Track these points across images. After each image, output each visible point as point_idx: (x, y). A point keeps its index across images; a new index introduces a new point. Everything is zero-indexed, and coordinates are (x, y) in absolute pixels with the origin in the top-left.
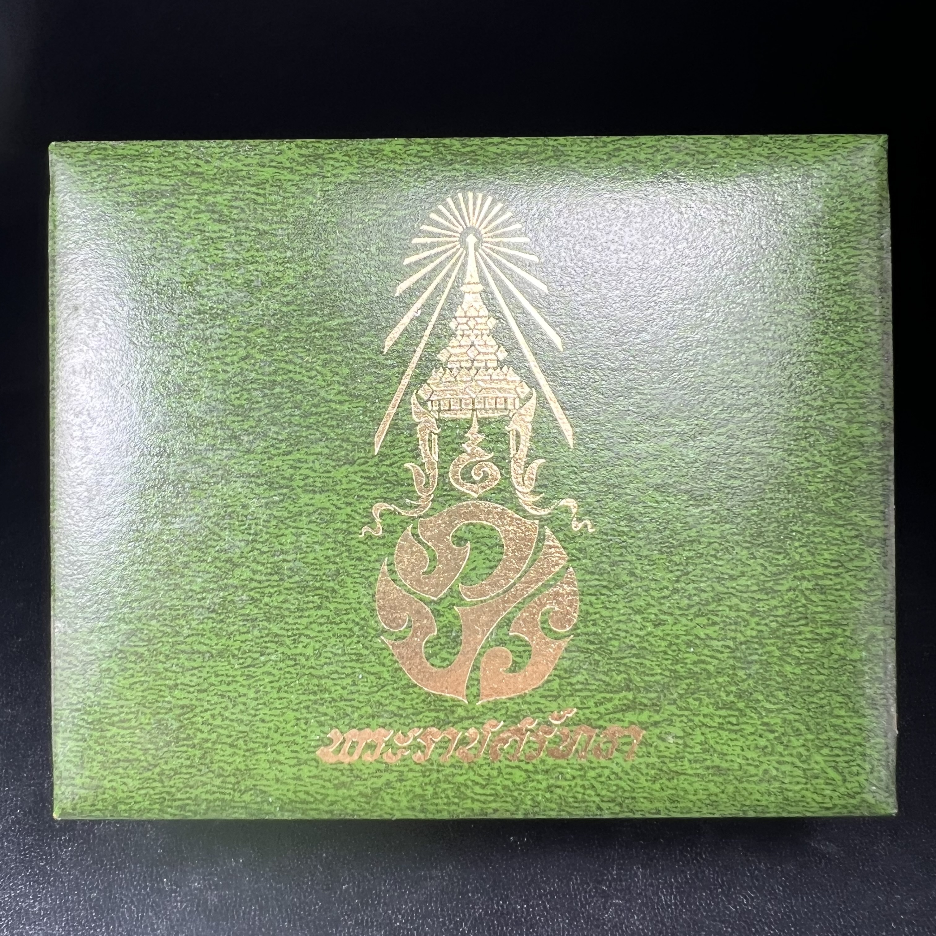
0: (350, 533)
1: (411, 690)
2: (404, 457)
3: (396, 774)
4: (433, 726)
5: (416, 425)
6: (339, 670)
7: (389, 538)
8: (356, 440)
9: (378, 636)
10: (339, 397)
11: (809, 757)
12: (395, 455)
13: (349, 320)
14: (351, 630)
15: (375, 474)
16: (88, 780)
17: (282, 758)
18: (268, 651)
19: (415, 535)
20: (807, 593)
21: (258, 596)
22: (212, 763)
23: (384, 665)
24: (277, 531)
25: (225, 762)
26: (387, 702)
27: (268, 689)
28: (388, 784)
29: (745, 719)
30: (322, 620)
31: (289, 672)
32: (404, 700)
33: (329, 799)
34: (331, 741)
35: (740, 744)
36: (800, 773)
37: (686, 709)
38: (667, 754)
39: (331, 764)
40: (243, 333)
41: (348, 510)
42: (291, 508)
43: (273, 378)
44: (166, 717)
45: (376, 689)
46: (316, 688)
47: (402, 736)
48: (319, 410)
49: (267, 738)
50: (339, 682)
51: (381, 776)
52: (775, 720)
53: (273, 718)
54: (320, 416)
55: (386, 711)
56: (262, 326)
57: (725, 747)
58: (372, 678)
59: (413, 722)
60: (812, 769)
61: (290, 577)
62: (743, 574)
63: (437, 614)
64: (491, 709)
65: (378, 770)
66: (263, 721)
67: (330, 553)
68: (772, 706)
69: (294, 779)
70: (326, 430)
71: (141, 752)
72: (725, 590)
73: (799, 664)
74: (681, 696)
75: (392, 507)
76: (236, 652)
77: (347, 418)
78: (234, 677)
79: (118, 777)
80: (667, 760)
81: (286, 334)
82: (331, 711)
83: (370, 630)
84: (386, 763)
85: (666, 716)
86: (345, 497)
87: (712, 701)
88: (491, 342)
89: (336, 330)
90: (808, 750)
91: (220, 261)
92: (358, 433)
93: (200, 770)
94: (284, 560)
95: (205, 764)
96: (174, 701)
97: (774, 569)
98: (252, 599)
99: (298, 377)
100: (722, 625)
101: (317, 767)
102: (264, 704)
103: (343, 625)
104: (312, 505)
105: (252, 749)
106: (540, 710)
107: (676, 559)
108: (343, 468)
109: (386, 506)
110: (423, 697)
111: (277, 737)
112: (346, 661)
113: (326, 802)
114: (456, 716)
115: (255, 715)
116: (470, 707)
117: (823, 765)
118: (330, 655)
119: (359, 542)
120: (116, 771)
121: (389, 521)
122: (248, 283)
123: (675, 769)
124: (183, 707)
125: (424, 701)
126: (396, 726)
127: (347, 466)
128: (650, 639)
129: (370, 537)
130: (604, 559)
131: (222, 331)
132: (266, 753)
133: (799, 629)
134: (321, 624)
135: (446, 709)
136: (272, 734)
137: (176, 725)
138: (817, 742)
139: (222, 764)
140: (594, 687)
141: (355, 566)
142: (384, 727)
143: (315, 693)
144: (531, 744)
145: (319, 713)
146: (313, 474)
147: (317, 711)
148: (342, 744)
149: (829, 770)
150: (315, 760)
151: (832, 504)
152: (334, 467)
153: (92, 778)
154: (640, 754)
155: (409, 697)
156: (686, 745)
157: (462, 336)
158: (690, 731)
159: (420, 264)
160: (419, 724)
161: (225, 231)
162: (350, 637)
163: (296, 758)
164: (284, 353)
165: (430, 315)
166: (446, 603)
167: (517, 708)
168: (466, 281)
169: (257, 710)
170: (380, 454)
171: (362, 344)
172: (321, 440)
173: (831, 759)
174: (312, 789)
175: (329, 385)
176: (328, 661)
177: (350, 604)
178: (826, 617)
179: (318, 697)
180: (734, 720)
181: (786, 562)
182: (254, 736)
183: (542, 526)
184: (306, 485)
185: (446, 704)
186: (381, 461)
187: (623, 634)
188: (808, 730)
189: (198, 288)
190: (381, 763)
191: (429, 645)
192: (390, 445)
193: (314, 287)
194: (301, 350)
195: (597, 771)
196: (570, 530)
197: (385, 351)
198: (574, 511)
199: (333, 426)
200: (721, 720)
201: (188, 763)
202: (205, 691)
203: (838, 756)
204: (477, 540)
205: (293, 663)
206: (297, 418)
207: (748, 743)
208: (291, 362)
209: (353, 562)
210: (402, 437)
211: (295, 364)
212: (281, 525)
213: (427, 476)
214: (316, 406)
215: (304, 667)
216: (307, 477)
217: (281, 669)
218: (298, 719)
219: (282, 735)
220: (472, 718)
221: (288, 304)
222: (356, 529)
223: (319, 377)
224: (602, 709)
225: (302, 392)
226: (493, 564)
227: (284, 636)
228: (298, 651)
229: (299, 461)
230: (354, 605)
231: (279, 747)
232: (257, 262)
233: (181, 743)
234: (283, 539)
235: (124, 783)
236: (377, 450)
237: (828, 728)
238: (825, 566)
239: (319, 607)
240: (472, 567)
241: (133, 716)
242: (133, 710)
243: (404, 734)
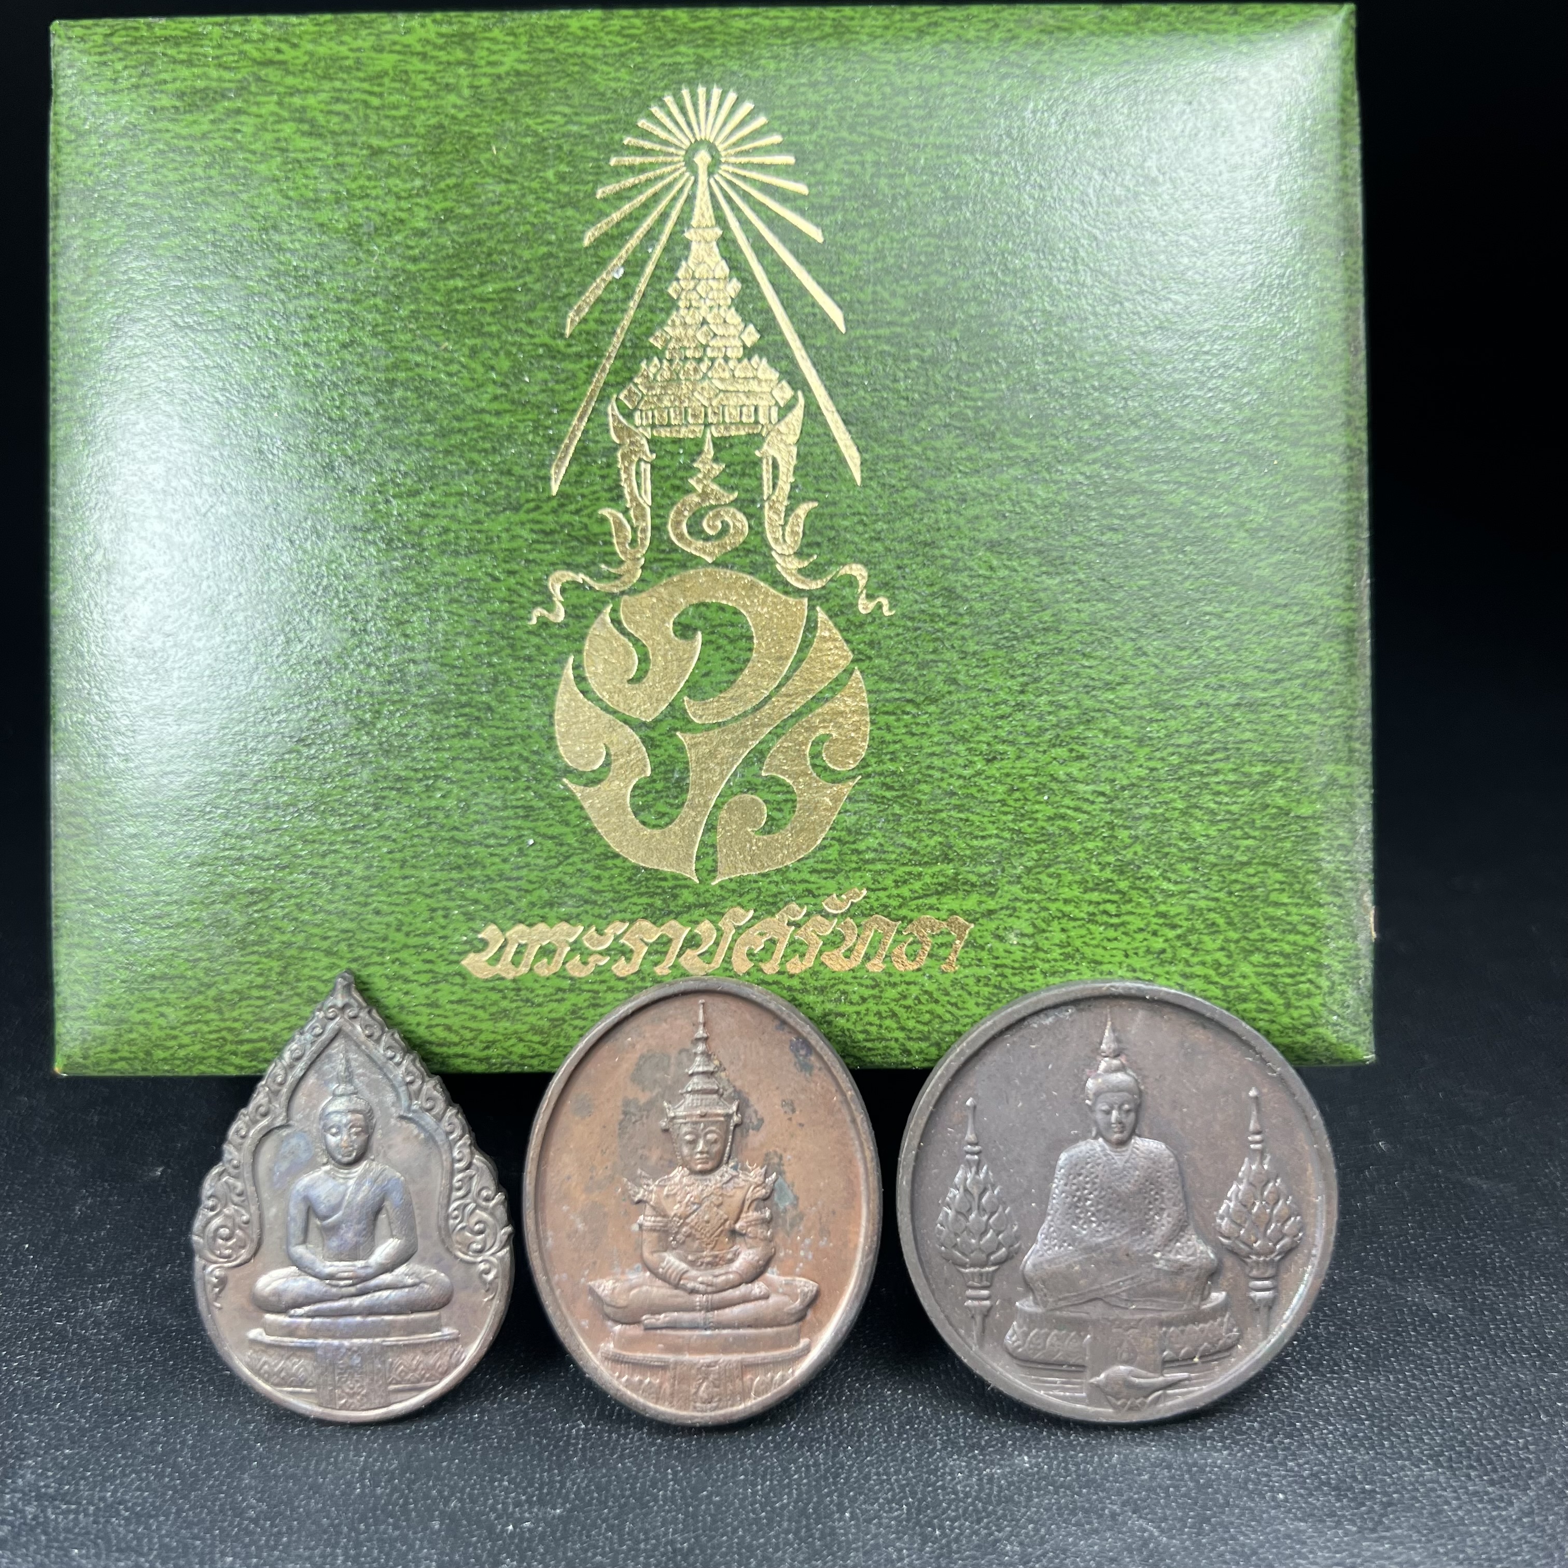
0: (514, 618)
1: (610, 863)
2: (598, 499)
3: (586, 995)
4: (645, 918)
5: (616, 449)
6: (497, 831)
7: (575, 626)
8: (523, 472)
9: (557, 779)
10: (495, 406)
11: (1231, 968)
12: (583, 496)
13: (511, 284)
14: (516, 769)
15: (553, 526)
16: (107, 1010)
17: (407, 972)
18: (386, 802)
19: (616, 622)
20: (1227, 710)
22: (298, 980)
23: (567, 824)
25: (319, 979)
26: (574, 881)
27: (386, 863)
28: (575, 1012)
29: (1129, 907)
30: (470, 755)
31: (418, 836)
32: (598, 878)
33: (483, 1037)
34: (485, 943)
35: (1122, 945)
36: (1218, 993)
37: (1037, 891)
38: (1008, 962)
39: (486, 981)
40: (344, 306)
41: (512, 581)
42: (420, 579)
43: (391, 376)
44: (227, 907)
45: (555, 861)
46: (461, 861)
47: (596, 935)
48: (464, 425)
49: (385, 939)
50: (498, 851)
51: (563, 1000)
52: (1177, 908)
53: (393, 908)
54: (465, 434)
55: (572, 896)
56: (375, 295)
57: (1100, 951)
58: (549, 843)
59: (614, 912)
60: (1238, 986)
61: (420, 688)
62: (1125, 680)
63: (650, 743)
64: (734, 891)
65: (560, 990)
66: (377, 912)
67: (483, 649)
68: (1172, 887)
69: (428, 1005)
70: (475, 456)
71: (188, 965)
72: (1098, 706)
73: (1213, 823)
74: (1029, 870)
75: (581, 577)
76: (336, 805)
77: (509, 437)
78: (331, 844)
79: (151, 1005)
80: (1008, 972)
81: (413, 307)
82: (484, 897)
83: (546, 771)
84: (572, 978)
85: (1005, 902)
86: (505, 562)
87: (1078, 877)
88: (734, 318)
89: (489, 300)
90: (1229, 957)
91: (311, 195)
92: (524, 461)
93: (279, 993)
94: (411, 661)
95: (287, 983)
97: (1175, 673)
98: (361, 721)
99: (430, 374)
100: (1092, 760)
101: (463, 986)
102: (380, 886)
103: (503, 763)
104: (454, 575)
105: (360, 958)
106: (810, 892)
107: (1020, 656)
108: (502, 518)
109: (570, 575)
110: (628, 874)
111: (400, 937)
112: (509, 818)
113: (477, 1043)
114: (680, 902)
115: (366, 904)
116: (702, 888)
117: (1254, 979)
118: (485, 809)
119: (529, 632)
120: (149, 994)
121: (574, 601)
122: (354, 228)
123: (1021, 986)
124: (252, 892)
125: (630, 879)
126: (587, 919)
127: (507, 514)
128: (980, 781)
129: (544, 624)
130: (908, 658)
131: (313, 302)
132: (382, 964)
133: (1214, 766)
134: (470, 761)
135: (664, 892)
136: (393, 935)
137: (240, 920)
138: (1243, 943)
139: (314, 983)
140: (893, 857)
141: (522, 669)
142: (567, 921)
143: (459, 868)
144: (797, 946)
145: (466, 899)
146: (454, 526)
147: (463, 897)
148: (502, 947)
149: (1264, 989)
150: (459, 974)
152: (487, 515)
153: (113, 1007)
154: (966, 962)
155: (606, 874)
156: (1038, 949)
157: (688, 308)
158: (1044, 926)
159: (621, 196)
160: (623, 915)
161: (317, 149)
162: (516, 780)
163: (431, 971)
164: (409, 336)
165: (638, 275)
166: (664, 727)
167: (775, 890)
168: (694, 223)
169: (368, 896)
170: (561, 494)
171: (530, 322)
172: (467, 473)
173: (1266, 970)
174: (455, 1022)
175: (479, 386)
176: (479, 817)
177: (514, 729)
178: (1258, 748)
179: (464, 875)
180: (1112, 908)
181: (1193, 661)
182: (365, 936)
183: (812, 608)
184: (444, 543)
185: (663, 884)
186: (562, 505)
187: (937, 775)
188: (1229, 924)
189: (277, 238)
190: (564, 977)
191: (638, 792)
192: (574, 480)
193: (457, 233)
194: (436, 331)
195: (900, 989)
196: (856, 613)
197: (568, 332)
198: (862, 583)
199: (485, 451)
200: (1091, 909)
201: (260, 980)
202: (287, 866)
203: (1277, 965)
204: (711, 630)
205: (423, 822)
206: (430, 438)
207: (1137, 944)
208: (420, 350)
209: (518, 664)
210: (594, 468)
211: (426, 353)
213: (634, 530)
214: (458, 419)
215: (442, 827)
216: (446, 530)
217: (406, 832)
218: (433, 910)
219: (407, 934)
220: (706, 905)
221: (414, 260)
222: (522, 612)
223: (465, 373)
224: (905, 891)
225: (436, 398)
226: (735, 666)
227: (411, 779)
228: (433, 803)
229: (433, 505)
230: (520, 731)
231: (404, 955)
232: (367, 196)
233: (249, 950)
235: (162, 1015)
236: (555, 488)
237: (1261, 921)
239: (466, 735)
240: (704, 671)
241: (174, 907)
242: (175, 897)
243: (600, 932)
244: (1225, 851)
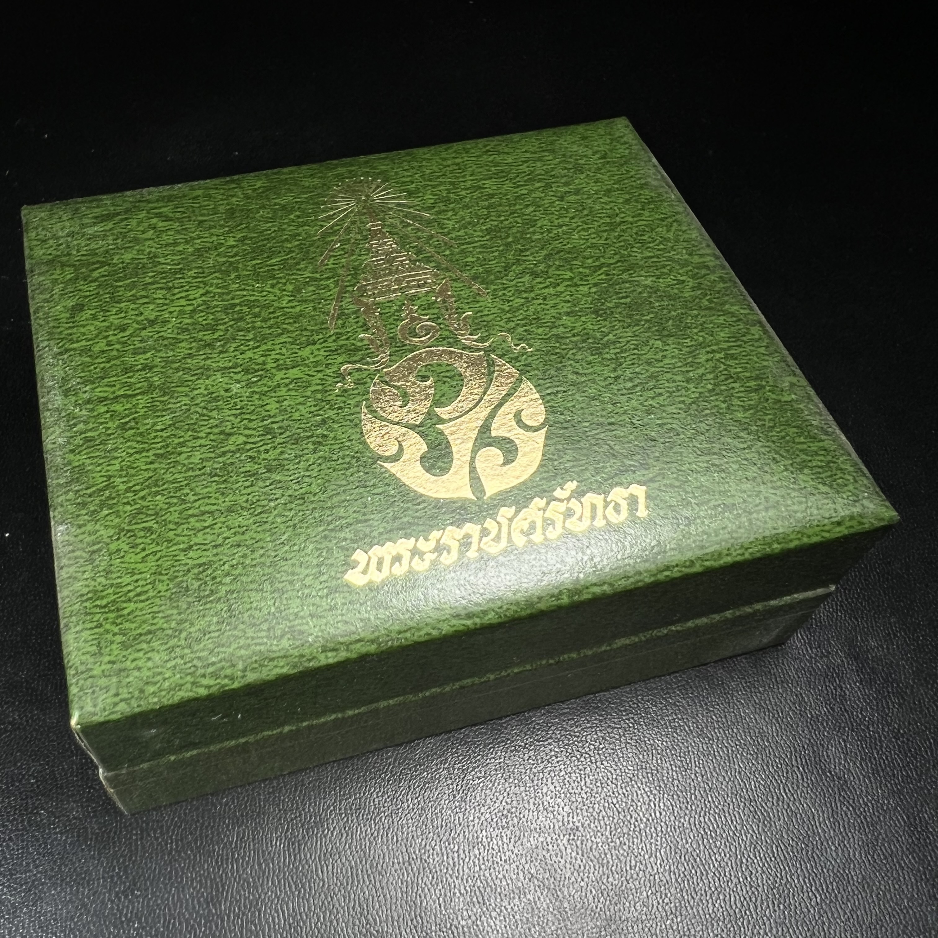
0: (326, 391)
1: (420, 500)
2: (357, 331)
4: (451, 525)
6: (347, 497)
7: (361, 388)
8: (313, 328)
9: (375, 463)
12: (348, 332)
13: (285, 257)
14: (349, 463)
15: (336, 347)
16: (109, 666)
17: (311, 591)
18: (275, 497)
19: (384, 382)
20: (723, 360)
21: (256, 454)
23: (388, 485)
24: (261, 402)
26: (401, 515)
27: (283, 529)
29: (725, 460)
30: (319, 461)
31: (300, 510)
32: (416, 510)
34: (357, 562)
37: (672, 462)
38: (674, 503)
39: (364, 586)
40: (200, 279)
41: (320, 375)
42: (270, 383)
43: (232, 301)
44: (185, 578)
45: (386, 506)
46: (330, 518)
47: (424, 542)
48: (276, 315)
49: (293, 574)
53: (293, 554)
54: (278, 318)
55: (403, 524)
56: (215, 273)
57: (721, 485)
58: (381, 497)
59: (431, 526)
61: (281, 434)
62: (665, 357)
63: (422, 435)
64: (499, 499)
67: (313, 409)
69: (330, 610)
70: (285, 326)
71: (163, 621)
72: (657, 370)
73: (746, 410)
75: (358, 367)
76: (244, 505)
80: (676, 508)
81: (236, 274)
83: (366, 460)
84: (417, 572)
85: (657, 471)
86: (315, 367)
87: (690, 451)
89: (275, 265)
91: (172, 241)
92: (312, 323)
94: (273, 423)
96: (190, 562)
97: (688, 349)
98: (250, 457)
99: (253, 298)
100: (667, 394)
101: (350, 592)
102: (282, 545)
103: (341, 461)
104: (287, 378)
105: (279, 589)
106: (545, 490)
108: (307, 349)
109: (352, 366)
110: (433, 504)
111: (302, 571)
112: (352, 489)
113: (368, 629)
114: (469, 512)
115: (277, 555)
116: (480, 503)
118: (336, 487)
119: (336, 396)
121: (358, 377)
122: (197, 250)
124: (200, 565)
125: (436, 506)
126: (416, 534)
127: (309, 347)
129: (346, 391)
131: (182, 281)
133: (730, 386)
134: (320, 464)
135: (458, 509)
136: (297, 570)
137: (196, 584)
138: (795, 465)
142: (404, 537)
144: (548, 522)
145: (339, 539)
147: (336, 538)
148: (368, 562)
150: (345, 585)
151: (707, 303)
152: (299, 349)
153: (113, 663)
154: (650, 508)
155: (421, 507)
159: (330, 218)
160: (437, 527)
161: (171, 225)
162: (350, 468)
163: (327, 587)
164: (237, 285)
165: (348, 244)
166: (428, 424)
169: (276, 551)
170: (336, 333)
171: (299, 270)
175: (280, 298)
178: (748, 374)
181: (693, 343)
183: (488, 355)
184: (278, 365)
185: (456, 504)
186: (338, 338)
189: (157, 260)
190: (412, 572)
193: (251, 244)
194: (251, 281)
196: (512, 353)
198: (510, 340)
202: (220, 545)
205: (301, 501)
208: (244, 290)
209: (335, 412)
210: (350, 320)
211: (248, 290)
212: (264, 397)
213: (380, 341)
217: (291, 509)
219: (307, 568)
220: (485, 511)
221: (232, 257)
222: (331, 388)
223: (270, 295)
225: (258, 307)
227: (287, 481)
228: (304, 491)
229: (268, 350)
232: (201, 237)
234: (268, 407)
236: (332, 331)
237: (798, 453)
238: (725, 341)
241: (150, 586)
242: (149, 581)
243: (427, 539)
244: (759, 423)
